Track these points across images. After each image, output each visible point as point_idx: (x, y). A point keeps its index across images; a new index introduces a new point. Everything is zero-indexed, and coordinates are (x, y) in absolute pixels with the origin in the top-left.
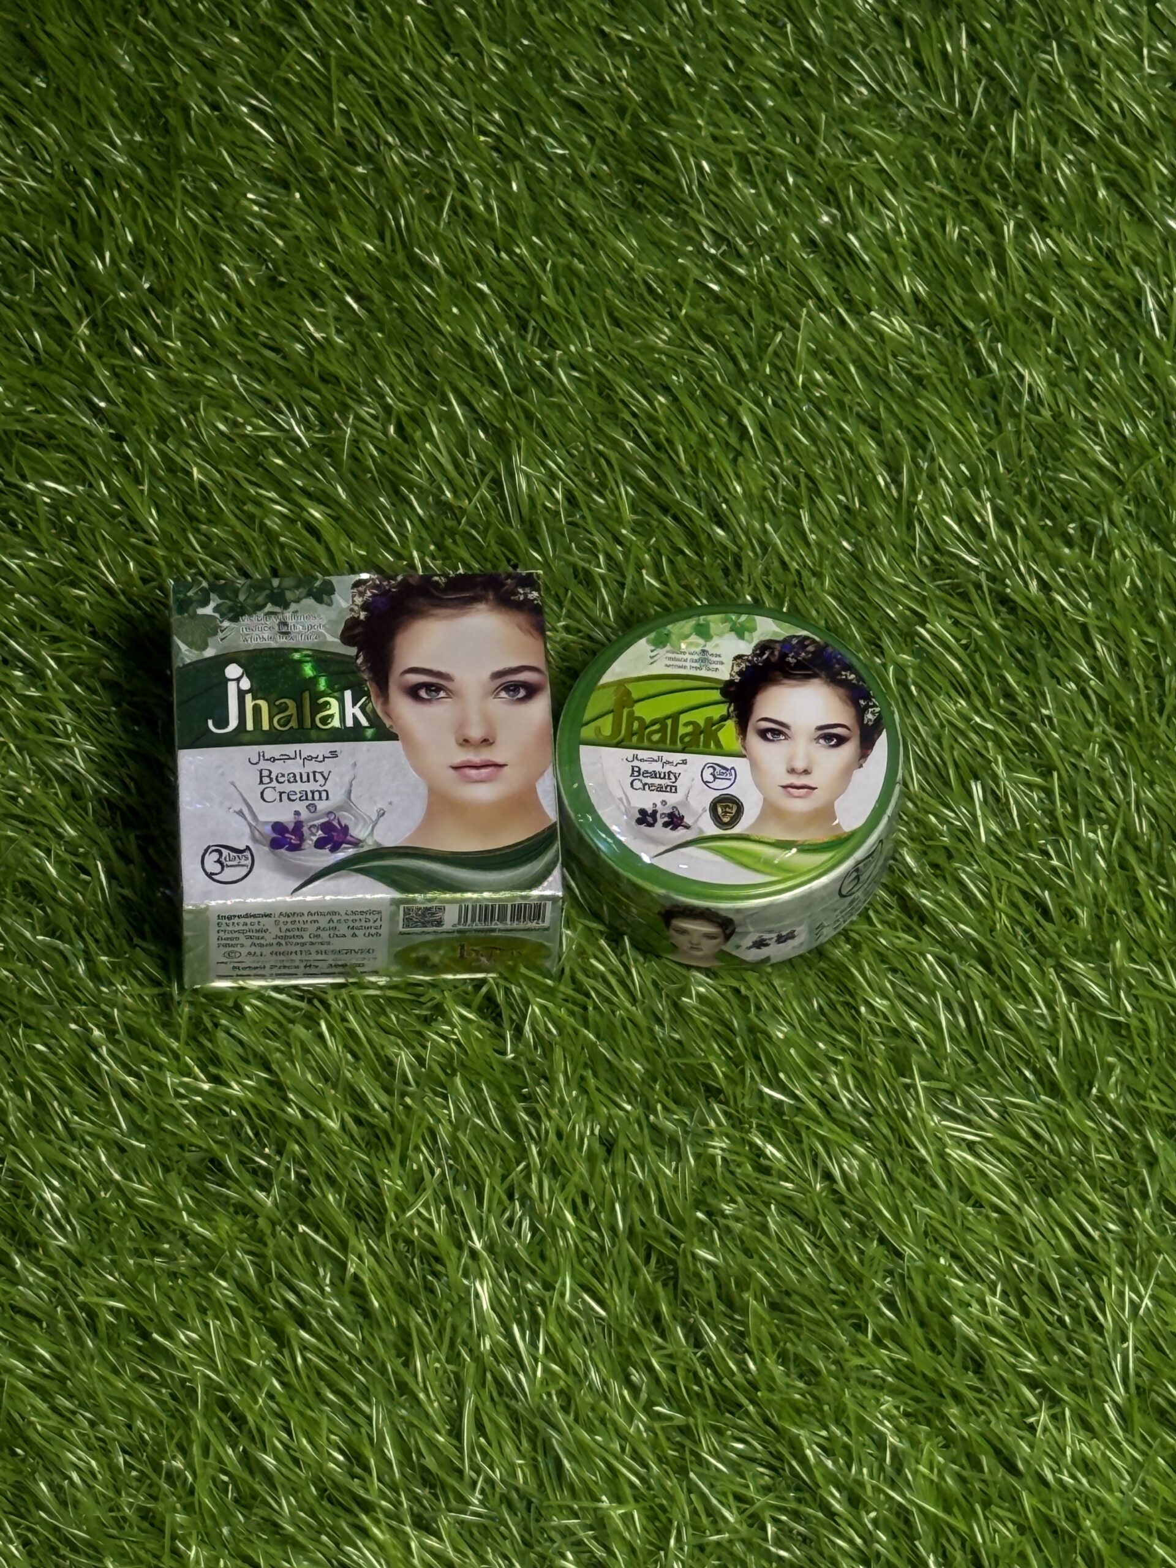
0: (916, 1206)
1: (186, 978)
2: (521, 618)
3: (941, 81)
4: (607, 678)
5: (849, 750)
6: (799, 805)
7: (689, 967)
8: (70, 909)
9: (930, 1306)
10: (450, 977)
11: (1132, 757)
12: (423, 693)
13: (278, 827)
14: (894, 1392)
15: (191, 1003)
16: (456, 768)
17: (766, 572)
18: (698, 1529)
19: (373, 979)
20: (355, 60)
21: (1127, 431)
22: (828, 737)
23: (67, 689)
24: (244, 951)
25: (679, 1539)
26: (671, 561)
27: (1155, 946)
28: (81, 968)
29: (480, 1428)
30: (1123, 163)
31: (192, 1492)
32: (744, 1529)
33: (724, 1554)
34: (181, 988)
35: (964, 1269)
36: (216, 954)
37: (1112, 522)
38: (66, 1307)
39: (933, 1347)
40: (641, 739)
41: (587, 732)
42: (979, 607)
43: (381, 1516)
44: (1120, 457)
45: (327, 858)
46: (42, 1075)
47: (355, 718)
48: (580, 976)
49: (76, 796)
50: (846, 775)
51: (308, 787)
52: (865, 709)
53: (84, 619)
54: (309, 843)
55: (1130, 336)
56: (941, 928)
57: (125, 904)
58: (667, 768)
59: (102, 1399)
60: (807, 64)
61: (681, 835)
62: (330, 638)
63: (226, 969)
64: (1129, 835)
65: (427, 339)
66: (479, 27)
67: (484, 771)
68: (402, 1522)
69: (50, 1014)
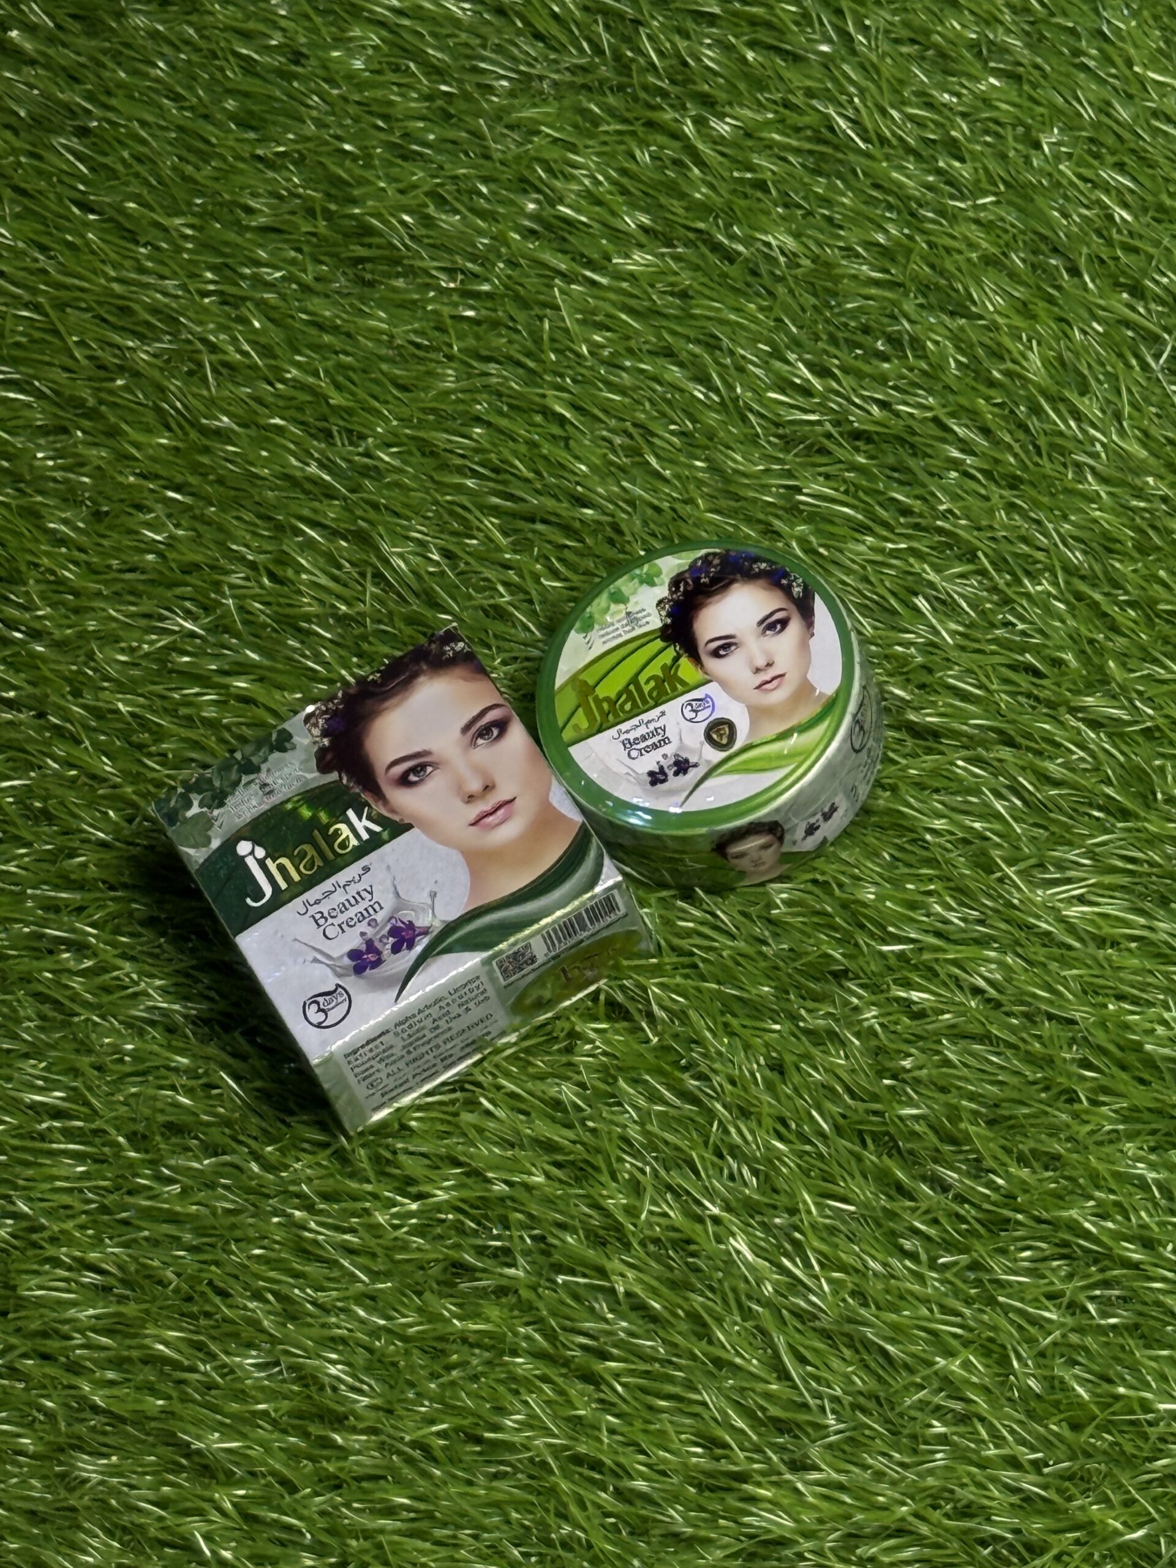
0: (1064, 973)
1: (347, 1125)
2: (459, 671)
3: (564, 39)
4: (559, 681)
5: (795, 626)
6: (778, 696)
7: (762, 884)
8: (217, 1124)
9: (1121, 1048)
10: (567, 1003)
11: (1037, 505)
12: (413, 778)
13: (354, 954)
14: (1131, 1136)
15: (363, 1146)
16: (474, 824)
17: (645, 523)
18: (1031, 1341)
19: (505, 1040)
20: (64, 294)
21: (881, 239)
22: (771, 627)
23: (114, 945)
24: (383, 1075)
25: (1019, 1357)
26: (560, 560)
27: (1143, 649)
28: (255, 1167)
29: (803, 1360)
30: (754, 22)
31: (590, 1546)
32: (1069, 1320)
33: (1065, 1350)
34: (349, 1138)
35: (1133, 1003)
36: (361, 1091)
37: (910, 321)
38: (399, 1453)
39: (1142, 1081)
40: (616, 715)
41: (568, 734)
42: (840, 453)
43: (760, 1479)
44: (887, 265)
45: (409, 957)
46: (272, 1274)
47: (367, 830)
48: (676, 941)
49: (171, 1030)
50: (804, 647)
51: (360, 908)
52: (790, 586)
53: (96, 880)
54: (386, 951)
55: (840, 161)
56: (956, 734)
57: (264, 1095)
58: (652, 727)
59: (472, 1512)
60: (444, 88)
61: (693, 775)
62: (309, 776)
63: (377, 1099)
64: (1070, 570)
65: (254, 491)
66: (152, 209)
67: (500, 813)
68: (780, 1474)
69: (250, 1220)
